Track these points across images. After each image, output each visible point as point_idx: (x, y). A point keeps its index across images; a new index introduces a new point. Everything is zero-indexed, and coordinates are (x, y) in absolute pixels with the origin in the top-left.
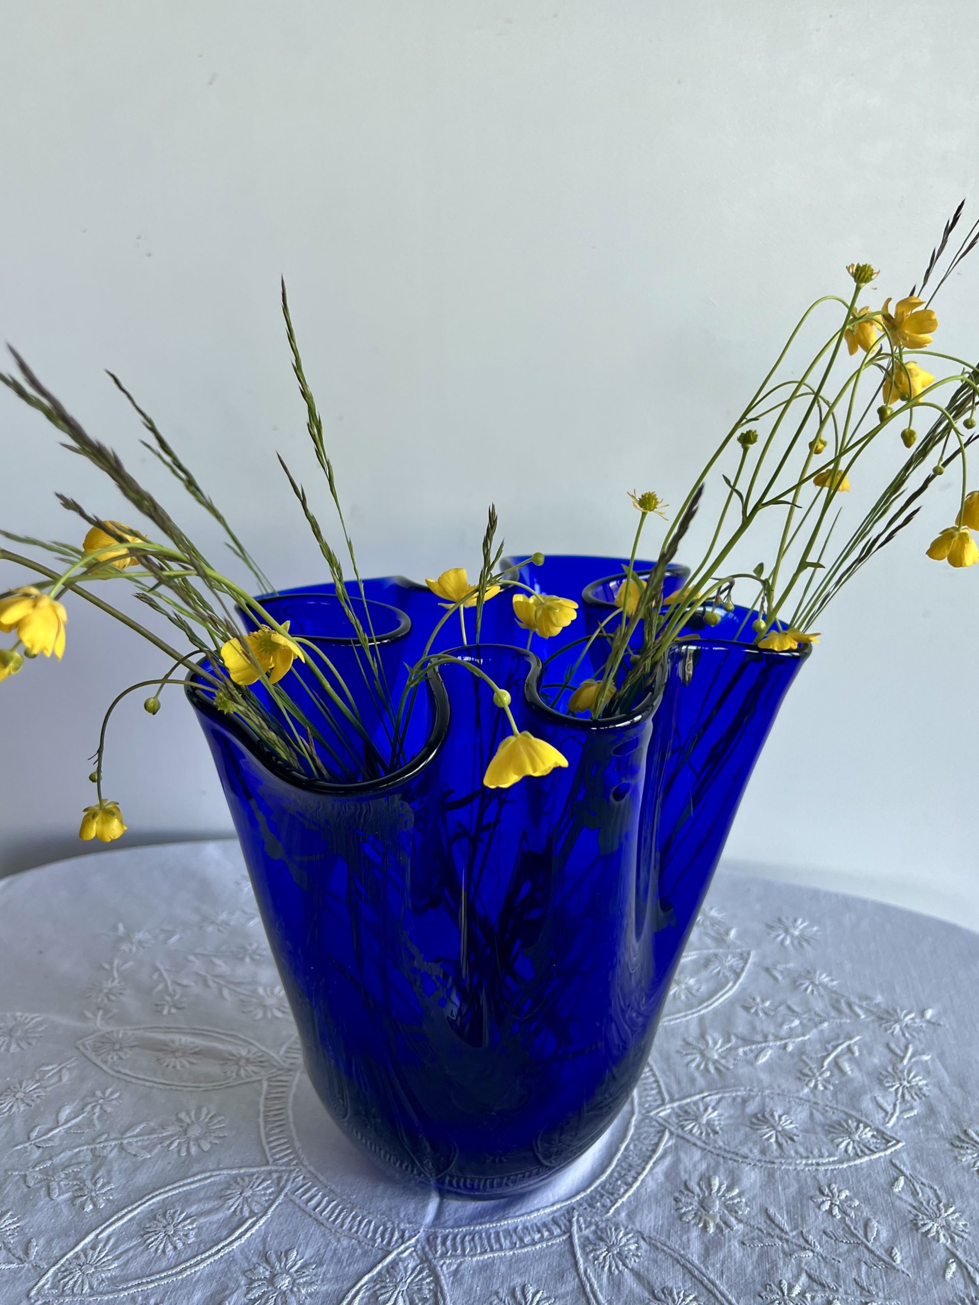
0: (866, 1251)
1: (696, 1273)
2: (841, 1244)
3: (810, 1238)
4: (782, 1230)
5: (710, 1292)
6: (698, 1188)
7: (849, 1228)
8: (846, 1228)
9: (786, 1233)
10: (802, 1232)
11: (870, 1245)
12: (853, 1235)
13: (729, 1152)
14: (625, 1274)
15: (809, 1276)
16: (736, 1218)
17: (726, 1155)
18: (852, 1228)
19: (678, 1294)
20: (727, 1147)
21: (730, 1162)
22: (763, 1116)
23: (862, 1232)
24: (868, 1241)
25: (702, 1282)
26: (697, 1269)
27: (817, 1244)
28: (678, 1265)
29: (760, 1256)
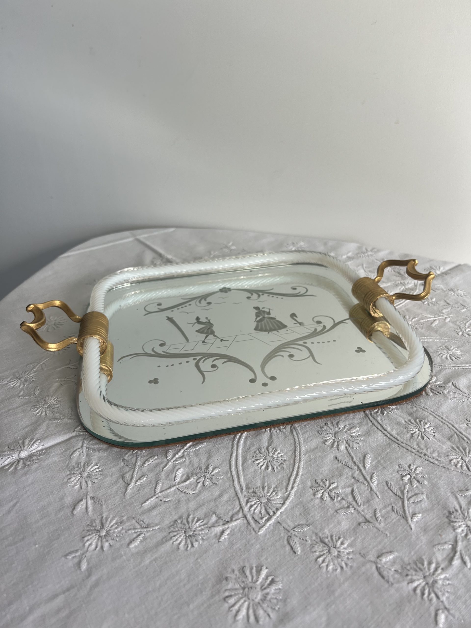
0: (400, 503)
1: (297, 453)
2: (390, 492)
3: (375, 478)
4: (364, 466)
5: (294, 462)
6: (343, 427)
7: (404, 489)
8: (403, 488)
9: (365, 468)
10: (374, 473)
11: (406, 502)
12: (402, 492)
13: (379, 423)
14: (266, 433)
15: (353, 491)
16: (346, 447)
17: (376, 423)
18: (406, 490)
19: (279, 453)
20: (380, 422)
21: (374, 427)
22: (420, 421)
23: (410, 495)
24: (408, 500)
25: (295, 457)
26: (300, 452)
27: (376, 482)
28: (293, 445)
29: (338, 468)
